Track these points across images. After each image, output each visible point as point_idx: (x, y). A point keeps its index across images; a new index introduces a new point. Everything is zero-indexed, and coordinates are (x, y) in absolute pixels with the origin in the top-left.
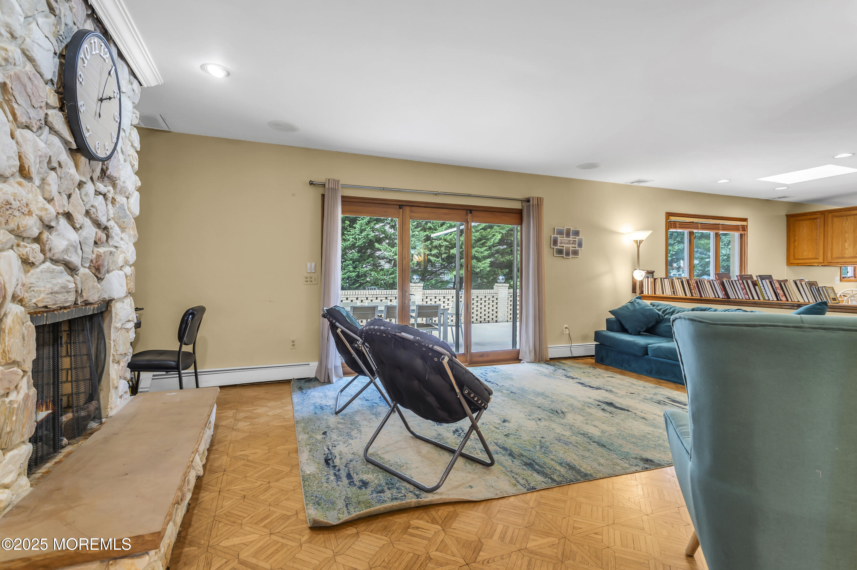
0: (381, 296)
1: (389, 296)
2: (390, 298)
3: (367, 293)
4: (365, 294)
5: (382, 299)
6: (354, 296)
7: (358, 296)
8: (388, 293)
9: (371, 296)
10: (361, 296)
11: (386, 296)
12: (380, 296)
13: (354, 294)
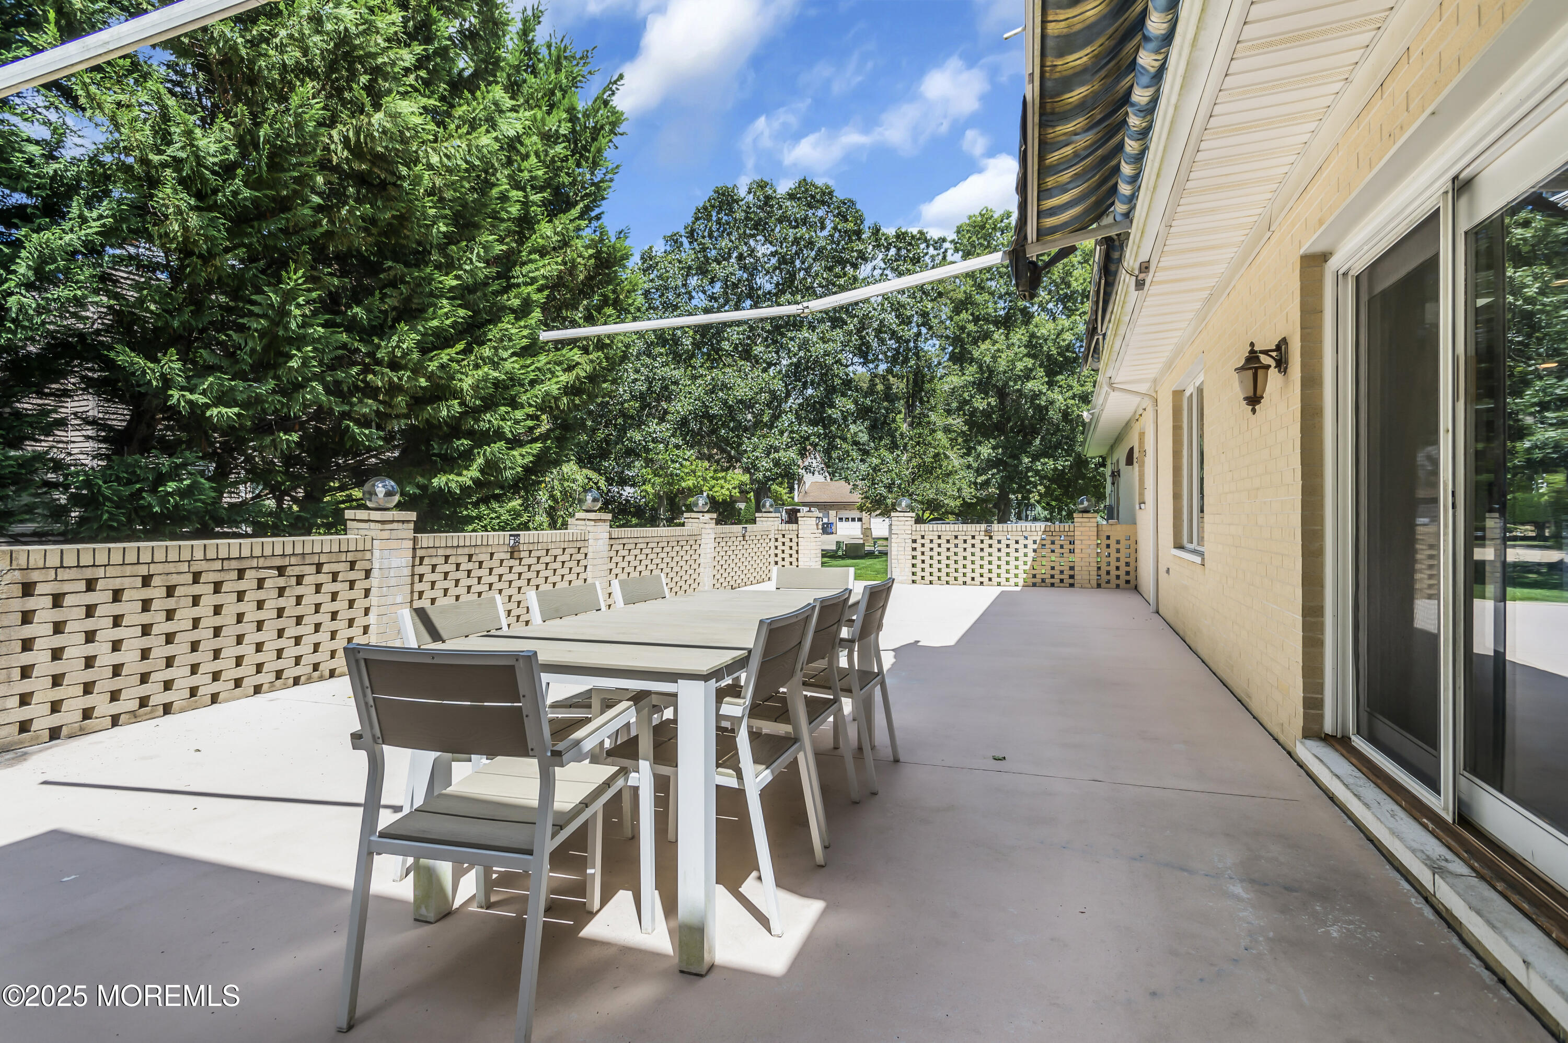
0: (262, 562)
1: (293, 560)
2: (297, 571)
3: (199, 555)
4: (186, 555)
5: (263, 574)
6: (128, 570)
7: (154, 569)
8: (289, 551)
9: (218, 565)
10: (171, 568)
11: (278, 562)
12: (254, 563)
13: (131, 557)
